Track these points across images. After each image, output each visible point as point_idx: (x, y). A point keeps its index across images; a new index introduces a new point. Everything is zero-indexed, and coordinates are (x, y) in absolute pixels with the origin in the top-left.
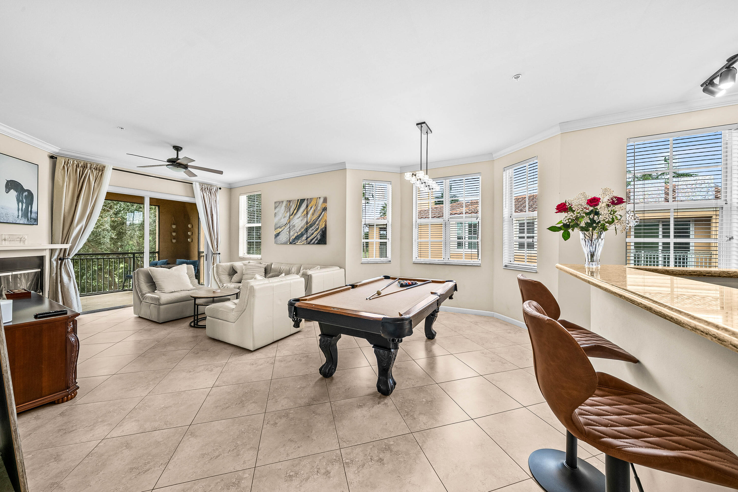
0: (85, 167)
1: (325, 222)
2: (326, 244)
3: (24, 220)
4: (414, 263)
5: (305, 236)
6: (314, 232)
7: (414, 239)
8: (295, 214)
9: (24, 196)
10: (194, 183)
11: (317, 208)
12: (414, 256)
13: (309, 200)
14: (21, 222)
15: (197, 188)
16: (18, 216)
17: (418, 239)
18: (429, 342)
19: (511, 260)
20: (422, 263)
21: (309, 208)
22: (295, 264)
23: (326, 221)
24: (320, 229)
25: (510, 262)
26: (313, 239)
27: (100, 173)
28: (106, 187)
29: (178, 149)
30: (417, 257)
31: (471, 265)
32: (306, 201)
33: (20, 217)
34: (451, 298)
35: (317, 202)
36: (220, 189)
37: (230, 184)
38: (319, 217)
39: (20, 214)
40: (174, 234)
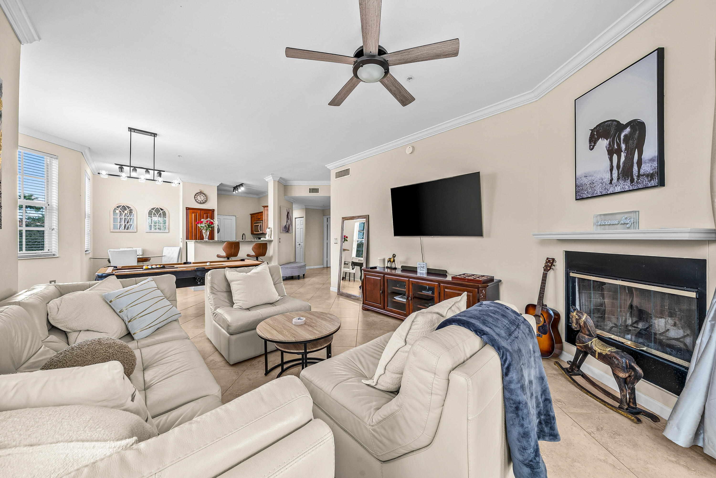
3: (624, 185)
9: (622, 137)
14: (618, 189)
16: (612, 180)
33: (615, 180)
39: (615, 175)
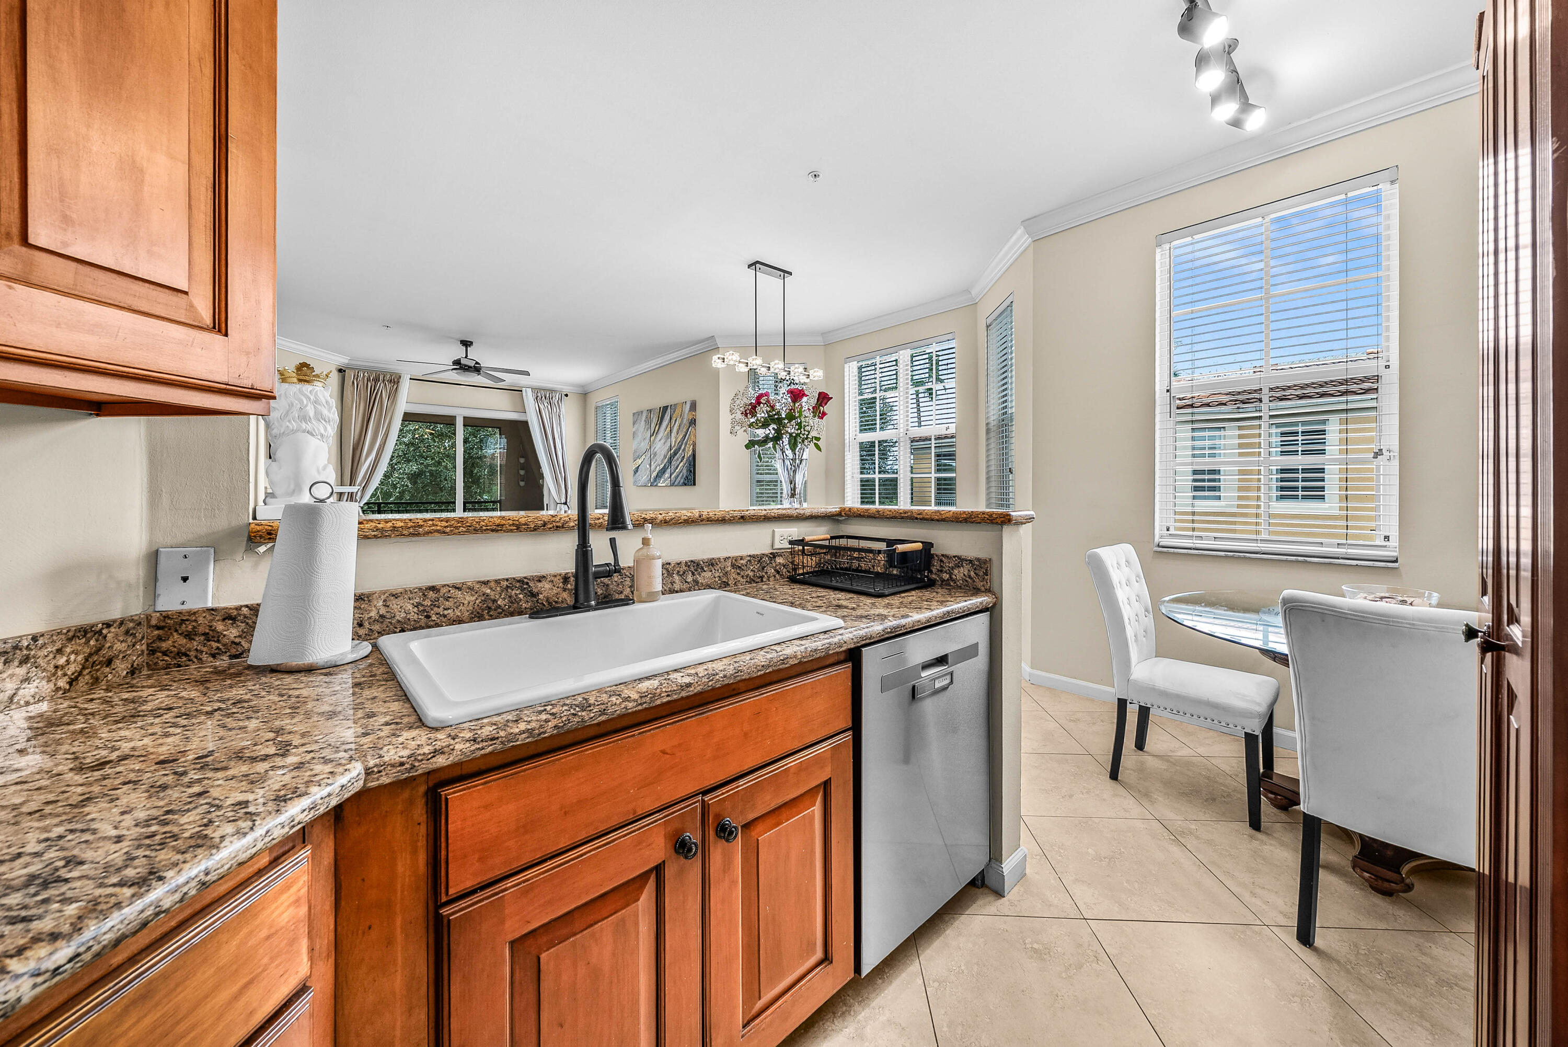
0: (376, 380)
2: (695, 485)
5: (669, 470)
6: (680, 462)
7: (847, 474)
8: (657, 433)
10: (524, 389)
11: (683, 420)
13: (674, 407)
15: (529, 397)
21: (673, 421)
23: (694, 445)
24: (687, 456)
26: (677, 477)
27: (395, 387)
28: (403, 406)
29: (466, 344)
32: (669, 410)
35: (682, 411)
36: (566, 395)
37: (583, 386)
38: (685, 435)
40: (522, 472)
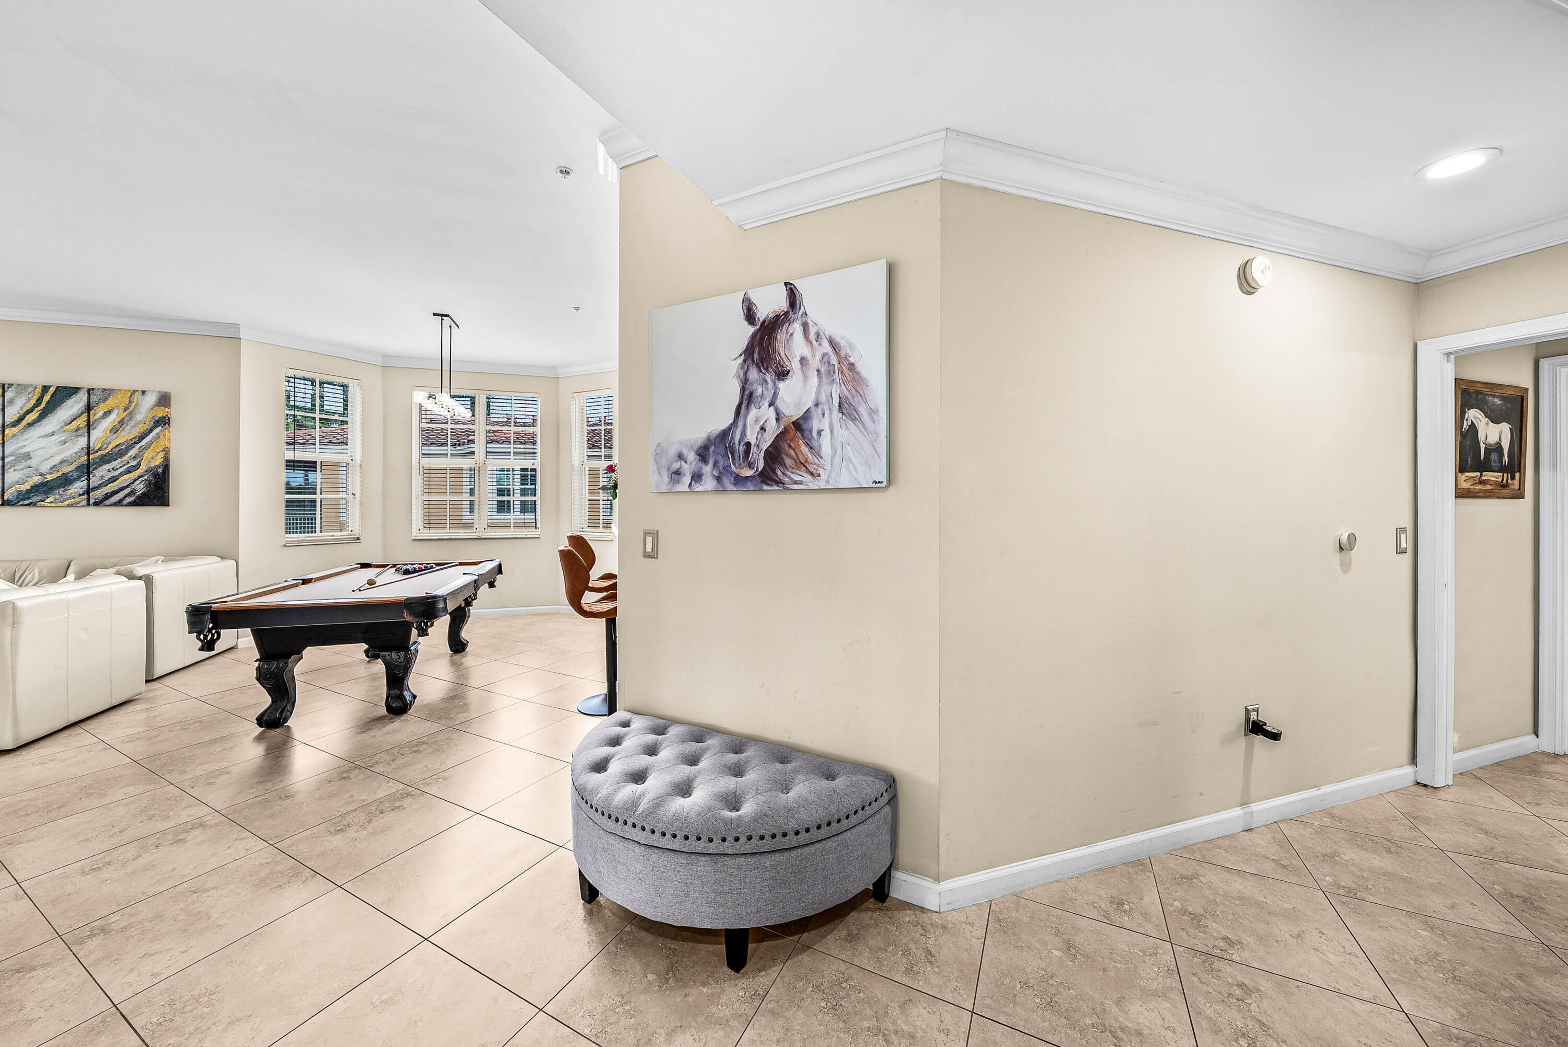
1: (166, 454)
2: (169, 506)
4: (414, 540)
5: (80, 484)
6: (121, 475)
7: (414, 496)
8: (30, 425)
11: (131, 416)
12: (414, 526)
13: (97, 391)
17: (422, 495)
18: (458, 657)
19: (583, 526)
20: (433, 538)
22: (39, 560)
23: (167, 451)
24: (143, 468)
25: (582, 530)
26: (114, 493)
30: (421, 528)
31: (525, 536)
32: (81, 395)
34: (492, 585)
35: (130, 402)
38: (141, 438)
